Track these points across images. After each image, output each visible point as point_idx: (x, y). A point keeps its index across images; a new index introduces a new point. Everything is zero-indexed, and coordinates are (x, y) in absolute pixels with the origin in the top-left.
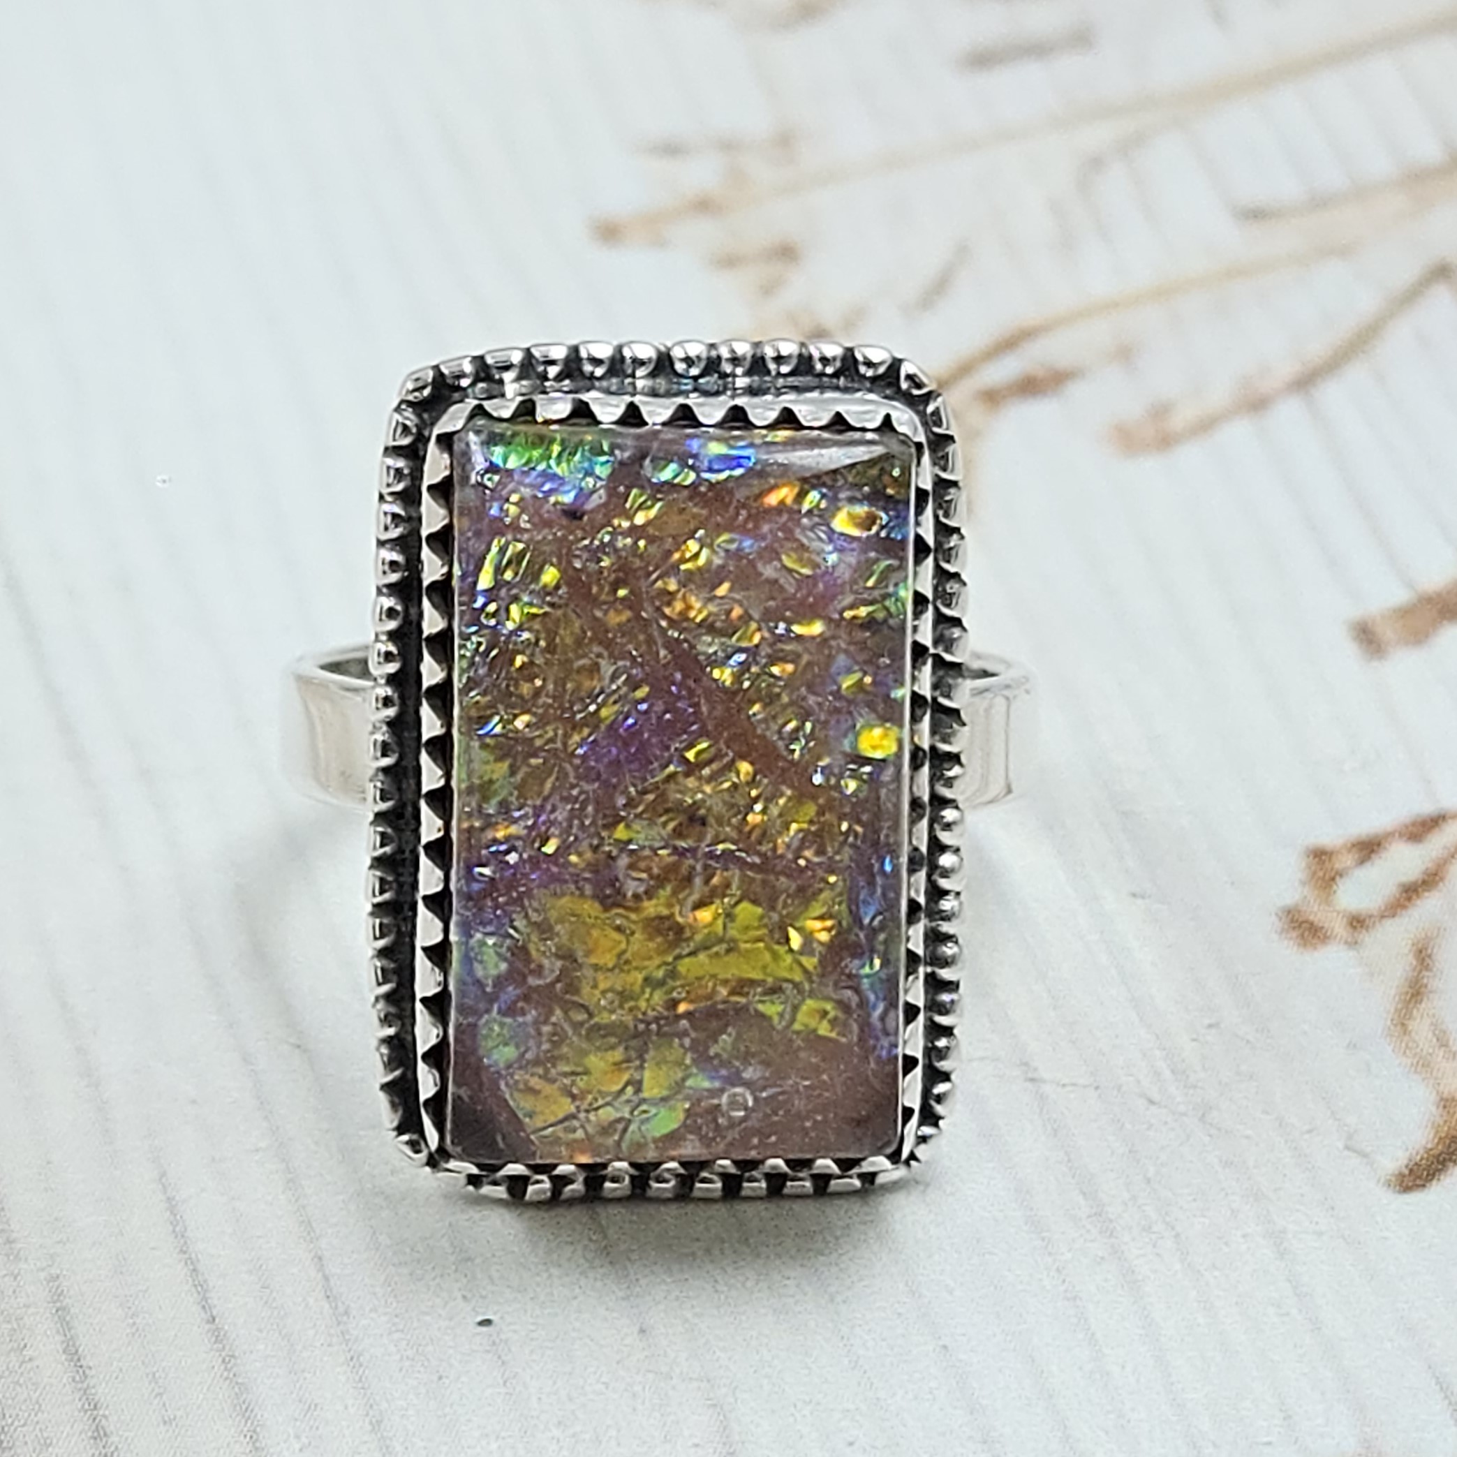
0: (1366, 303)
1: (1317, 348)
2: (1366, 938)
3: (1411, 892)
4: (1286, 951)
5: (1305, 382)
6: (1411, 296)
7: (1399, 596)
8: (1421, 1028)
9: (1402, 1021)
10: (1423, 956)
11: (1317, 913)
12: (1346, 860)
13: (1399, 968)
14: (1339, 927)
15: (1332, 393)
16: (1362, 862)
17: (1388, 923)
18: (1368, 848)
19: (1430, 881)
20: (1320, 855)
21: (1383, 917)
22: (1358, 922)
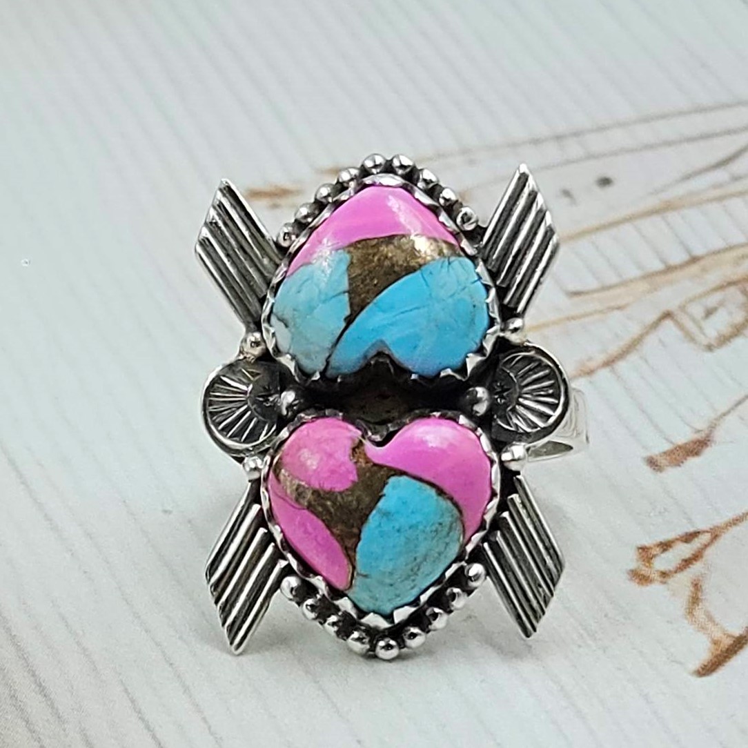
0: (635, 330)
1: (614, 349)
2: (670, 581)
3: (687, 562)
4: (634, 587)
5: (609, 363)
6: (656, 325)
7: (667, 447)
8: (699, 613)
9: (690, 612)
10: (697, 586)
11: (645, 571)
12: (657, 551)
13: (687, 591)
14: (656, 576)
15: (621, 366)
16: (664, 550)
17: (679, 576)
18: (666, 546)
19: (696, 557)
20: (643, 549)
21: (676, 572)
22: (664, 574)
